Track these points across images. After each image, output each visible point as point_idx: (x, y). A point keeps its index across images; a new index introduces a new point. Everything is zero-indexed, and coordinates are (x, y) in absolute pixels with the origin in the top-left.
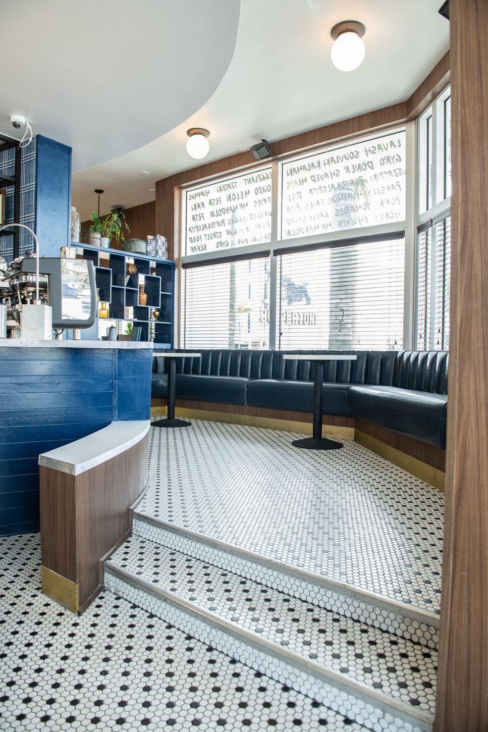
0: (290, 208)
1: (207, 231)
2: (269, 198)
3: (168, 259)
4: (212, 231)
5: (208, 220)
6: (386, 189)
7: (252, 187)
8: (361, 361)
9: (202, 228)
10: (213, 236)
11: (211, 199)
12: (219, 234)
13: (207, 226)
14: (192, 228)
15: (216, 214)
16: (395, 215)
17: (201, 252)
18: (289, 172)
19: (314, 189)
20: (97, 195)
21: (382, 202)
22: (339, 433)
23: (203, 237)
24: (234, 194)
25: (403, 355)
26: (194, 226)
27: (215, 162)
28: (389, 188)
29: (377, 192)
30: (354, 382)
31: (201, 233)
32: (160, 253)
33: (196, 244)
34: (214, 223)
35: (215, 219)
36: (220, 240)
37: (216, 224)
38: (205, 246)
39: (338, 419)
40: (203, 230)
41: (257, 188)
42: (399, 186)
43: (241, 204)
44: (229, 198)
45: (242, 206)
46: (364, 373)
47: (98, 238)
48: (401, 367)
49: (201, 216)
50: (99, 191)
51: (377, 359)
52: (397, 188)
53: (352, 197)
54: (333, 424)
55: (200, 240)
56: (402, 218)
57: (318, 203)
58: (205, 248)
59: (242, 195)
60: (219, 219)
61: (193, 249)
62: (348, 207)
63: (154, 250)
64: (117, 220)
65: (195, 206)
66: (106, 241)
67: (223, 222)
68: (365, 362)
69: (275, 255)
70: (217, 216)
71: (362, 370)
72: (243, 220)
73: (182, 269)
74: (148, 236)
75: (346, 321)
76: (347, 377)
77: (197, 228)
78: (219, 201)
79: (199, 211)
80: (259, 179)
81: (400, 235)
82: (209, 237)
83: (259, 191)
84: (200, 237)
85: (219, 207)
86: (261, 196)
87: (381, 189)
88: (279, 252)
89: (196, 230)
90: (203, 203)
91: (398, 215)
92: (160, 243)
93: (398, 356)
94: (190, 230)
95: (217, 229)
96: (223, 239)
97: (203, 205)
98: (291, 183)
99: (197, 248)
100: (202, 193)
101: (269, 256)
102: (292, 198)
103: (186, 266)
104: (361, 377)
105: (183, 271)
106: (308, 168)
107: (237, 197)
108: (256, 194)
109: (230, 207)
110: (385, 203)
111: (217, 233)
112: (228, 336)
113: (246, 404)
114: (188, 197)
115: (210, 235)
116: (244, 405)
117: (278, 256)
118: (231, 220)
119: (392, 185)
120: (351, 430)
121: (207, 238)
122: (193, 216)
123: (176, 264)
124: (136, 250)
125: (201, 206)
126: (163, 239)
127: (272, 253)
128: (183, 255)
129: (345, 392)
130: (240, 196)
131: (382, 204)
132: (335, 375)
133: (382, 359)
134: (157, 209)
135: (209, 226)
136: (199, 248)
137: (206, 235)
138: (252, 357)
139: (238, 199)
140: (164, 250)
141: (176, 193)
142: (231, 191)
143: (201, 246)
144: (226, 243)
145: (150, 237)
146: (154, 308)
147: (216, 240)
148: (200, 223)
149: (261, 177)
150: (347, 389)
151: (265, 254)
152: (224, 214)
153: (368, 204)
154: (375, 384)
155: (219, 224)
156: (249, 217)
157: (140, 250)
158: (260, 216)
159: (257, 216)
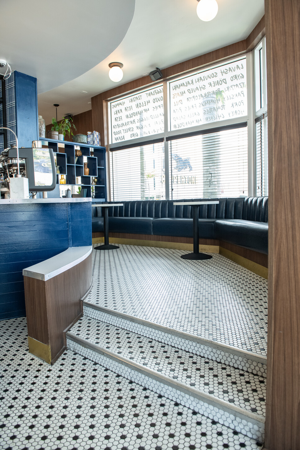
0: (176, 110)
1: (125, 128)
2: (162, 105)
3: (101, 146)
4: (128, 127)
5: (125, 120)
6: (235, 96)
7: (151, 98)
8: (222, 204)
9: (121, 126)
10: (128, 130)
11: (126, 107)
12: (132, 129)
13: (125, 124)
15: (129, 116)
16: (241, 112)
17: (122, 141)
18: (174, 88)
19: (190, 98)
20: (55, 107)
21: (233, 104)
22: (209, 249)
23: (122, 131)
24: (140, 103)
25: (248, 200)
26: (116, 125)
27: (127, 84)
28: (236, 95)
29: (229, 98)
30: (218, 217)
31: (121, 129)
32: (96, 143)
33: (118, 136)
35: (129, 120)
36: (132, 132)
37: (130, 123)
38: (124, 137)
39: (208, 241)
41: (154, 99)
42: (243, 94)
43: (145, 109)
44: (137, 106)
45: (145, 111)
46: (224, 212)
47: (56, 135)
48: (247, 207)
49: (121, 118)
50: (56, 105)
51: (232, 203)
52: (242, 95)
53: (214, 102)
54: (206, 244)
55: (120, 133)
56: (245, 114)
57: (193, 107)
58: (124, 138)
59: (145, 103)
60: (132, 119)
61: (116, 139)
62: (212, 109)
63: (92, 140)
64: (68, 123)
65: (116, 112)
66: (62, 136)
67: (134, 121)
68: (225, 205)
69: (167, 141)
70: (130, 118)
71: (223, 210)
72: (146, 119)
73: (110, 151)
75: (213, 180)
76: (214, 214)
78: (131, 108)
79: (119, 115)
80: (155, 93)
81: (244, 124)
82: (126, 131)
83: (156, 100)
85: (131, 112)
86: (157, 104)
87: (231, 96)
88: (170, 139)
89: (118, 127)
90: (121, 109)
91: (243, 112)
92: (95, 136)
93: (245, 200)
94: (114, 127)
95: (130, 126)
96: (134, 132)
97: (121, 111)
98: (175, 95)
99: (119, 138)
100: (120, 104)
101: (163, 142)
102: (176, 104)
103: (112, 150)
104: (222, 214)
105: (110, 153)
106: (185, 84)
107: (142, 105)
108: (154, 103)
109: (138, 112)
110: (234, 105)
112: (140, 192)
113: (152, 234)
114: (112, 106)
118: (139, 120)
119: (239, 93)
120: (217, 247)
121: (125, 131)
122: (115, 118)
123: (106, 149)
124: (81, 141)
125: (120, 111)
126: (97, 133)
127: (165, 139)
128: (110, 143)
129: (213, 224)
130: (144, 104)
131: (233, 105)
132: (206, 214)
133: (235, 203)
134: (92, 115)
138: (155, 205)
139: (143, 106)
140: (98, 140)
141: (104, 104)
142: (138, 102)
143: (121, 137)
144: (136, 134)
145: (89, 133)
146: (94, 177)
147: (130, 133)
148: (120, 123)
149: (157, 91)
150: (214, 222)
151: (161, 140)
152: (135, 116)
153: (224, 106)
154: (231, 218)
155: (131, 123)
156: (150, 117)
157: (83, 141)
158: (157, 116)
159: (155, 117)
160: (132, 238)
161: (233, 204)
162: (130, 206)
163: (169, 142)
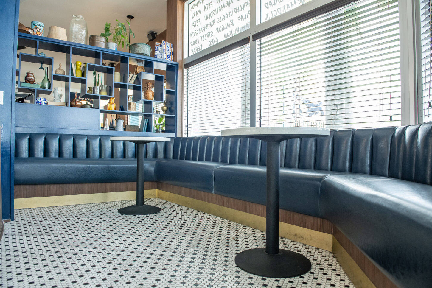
1: (203, 33)
3: (174, 61)
4: (207, 31)
5: (204, 23)
8: (345, 142)
9: (199, 32)
10: (207, 36)
11: (205, 5)
12: (211, 33)
13: (203, 29)
14: (192, 34)
15: (208, 17)
17: (199, 51)
20: (129, 20)
22: (311, 239)
23: (200, 39)
25: (403, 131)
26: (194, 32)
30: (335, 169)
31: (199, 36)
32: (164, 56)
33: (195, 46)
34: (208, 24)
35: (208, 21)
36: (211, 38)
37: (209, 25)
38: (201, 46)
39: (310, 220)
40: (200, 33)
43: (227, 2)
44: (218, 0)
45: (228, 4)
46: (348, 157)
48: (401, 149)
49: (199, 22)
50: (131, 17)
51: (365, 140)
54: (304, 226)
55: (198, 42)
58: (201, 48)
60: (210, 20)
61: (193, 50)
63: (160, 54)
65: (194, 14)
66: (114, 45)
67: (214, 22)
68: (349, 144)
69: (254, 40)
70: (209, 18)
71: (346, 153)
72: (229, 15)
73: (184, 68)
74: (156, 43)
76: (328, 163)
77: (196, 33)
78: (211, 4)
79: (197, 18)
82: (204, 38)
84: (197, 40)
85: (211, 10)
88: (258, 36)
89: (195, 34)
90: (200, 10)
92: (164, 48)
93: (396, 134)
94: (191, 36)
95: (210, 29)
96: (213, 38)
97: (200, 12)
99: (196, 49)
100: (199, 2)
101: (249, 43)
103: (187, 66)
104: (344, 163)
105: (185, 71)
109: (219, 7)
111: (210, 33)
113: (213, 192)
114: (190, 8)
115: (205, 36)
116: (211, 193)
117: (257, 41)
118: (220, 18)
120: (329, 238)
122: (193, 23)
123: (179, 66)
124: (138, 52)
125: (198, 13)
126: (168, 44)
127: (251, 38)
128: (185, 56)
129: (318, 183)
132: (313, 161)
133: (372, 139)
135: (204, 29)
136: (197, 49)
137: (201, 37)
140: (169, 53)
141: (179, 5)
143: (198, 48)
144: (216, 40)
145: (157, 44)
147: (209, 39)
148: (198, 28)
150: (320, 179)
151: (245, 41)
152: (215, 14)
154: (362, 173)
155: (211, 25)
156: (233, 11)
157: (142, 52)
158: (243, 8)
159: (240, 9)
160: (188, 196)
161: (367, 141)
162: (199, 145)
163: (257, 42)
